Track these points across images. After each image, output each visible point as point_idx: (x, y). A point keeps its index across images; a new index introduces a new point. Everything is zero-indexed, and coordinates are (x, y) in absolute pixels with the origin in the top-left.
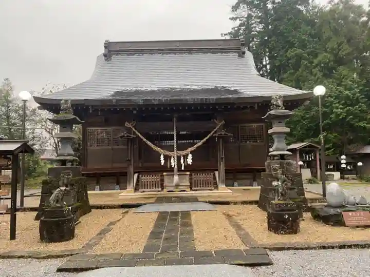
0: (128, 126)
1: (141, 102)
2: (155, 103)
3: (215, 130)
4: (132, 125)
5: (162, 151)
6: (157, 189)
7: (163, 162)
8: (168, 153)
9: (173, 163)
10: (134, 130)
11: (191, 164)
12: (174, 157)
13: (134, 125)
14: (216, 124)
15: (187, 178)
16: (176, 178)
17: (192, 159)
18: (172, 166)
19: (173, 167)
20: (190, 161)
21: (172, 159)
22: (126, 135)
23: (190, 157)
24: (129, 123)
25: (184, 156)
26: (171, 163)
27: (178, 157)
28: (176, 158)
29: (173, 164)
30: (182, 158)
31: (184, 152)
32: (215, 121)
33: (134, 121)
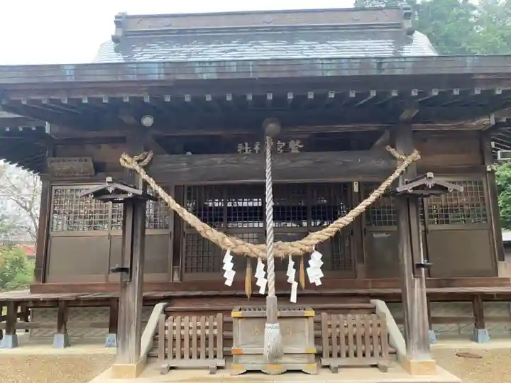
0: (126, 165)
1: (157, 75)
2: (205, 77)
3: (392, 178)
4: (139, 161)
5: (228, 240)
6: (213, 363)
7: (229, 276)
8: (247, 248)
9: (264, 280)
10: (146, 177)
11: (319, 283)
12: (265, 262)
13: (146, 161)
14: (395, 158)
15: (307, 327)
16: (272, 332)
17: (322, 268)
18: (259, 288)
19: (262, 292)
20: (315, 273)
21: (260, 266)
22: (111, 190)
23: (316, 260)
24: (132, 156)
25: (296, 258)
26: (254, 280)
27: (277, 259)
28: (271, 264)
29: (261, 283)
30: (291, 263)
31: (297, 247)
32: (392, 150)
33: (146, 150)
